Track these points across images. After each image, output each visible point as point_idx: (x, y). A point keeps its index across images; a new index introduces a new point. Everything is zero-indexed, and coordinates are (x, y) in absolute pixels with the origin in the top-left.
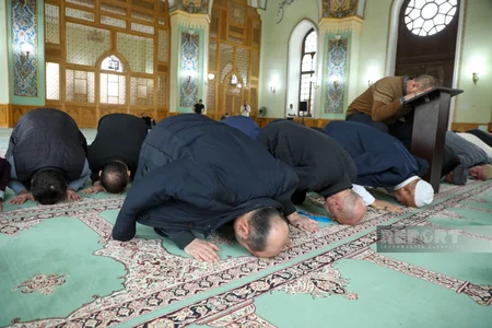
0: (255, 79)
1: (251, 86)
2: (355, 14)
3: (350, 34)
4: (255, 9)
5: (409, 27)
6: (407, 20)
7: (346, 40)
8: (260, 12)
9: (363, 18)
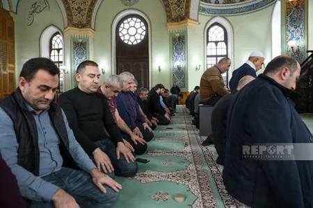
0: (12, 65)
1: (8, 71)
2: (90, 27)
3: (88, 39)
4: (8, 12)
5: (122, 38)
6: (120, 34)
7: (85, 43)
8: (12, 14)
9: (94, 30)
